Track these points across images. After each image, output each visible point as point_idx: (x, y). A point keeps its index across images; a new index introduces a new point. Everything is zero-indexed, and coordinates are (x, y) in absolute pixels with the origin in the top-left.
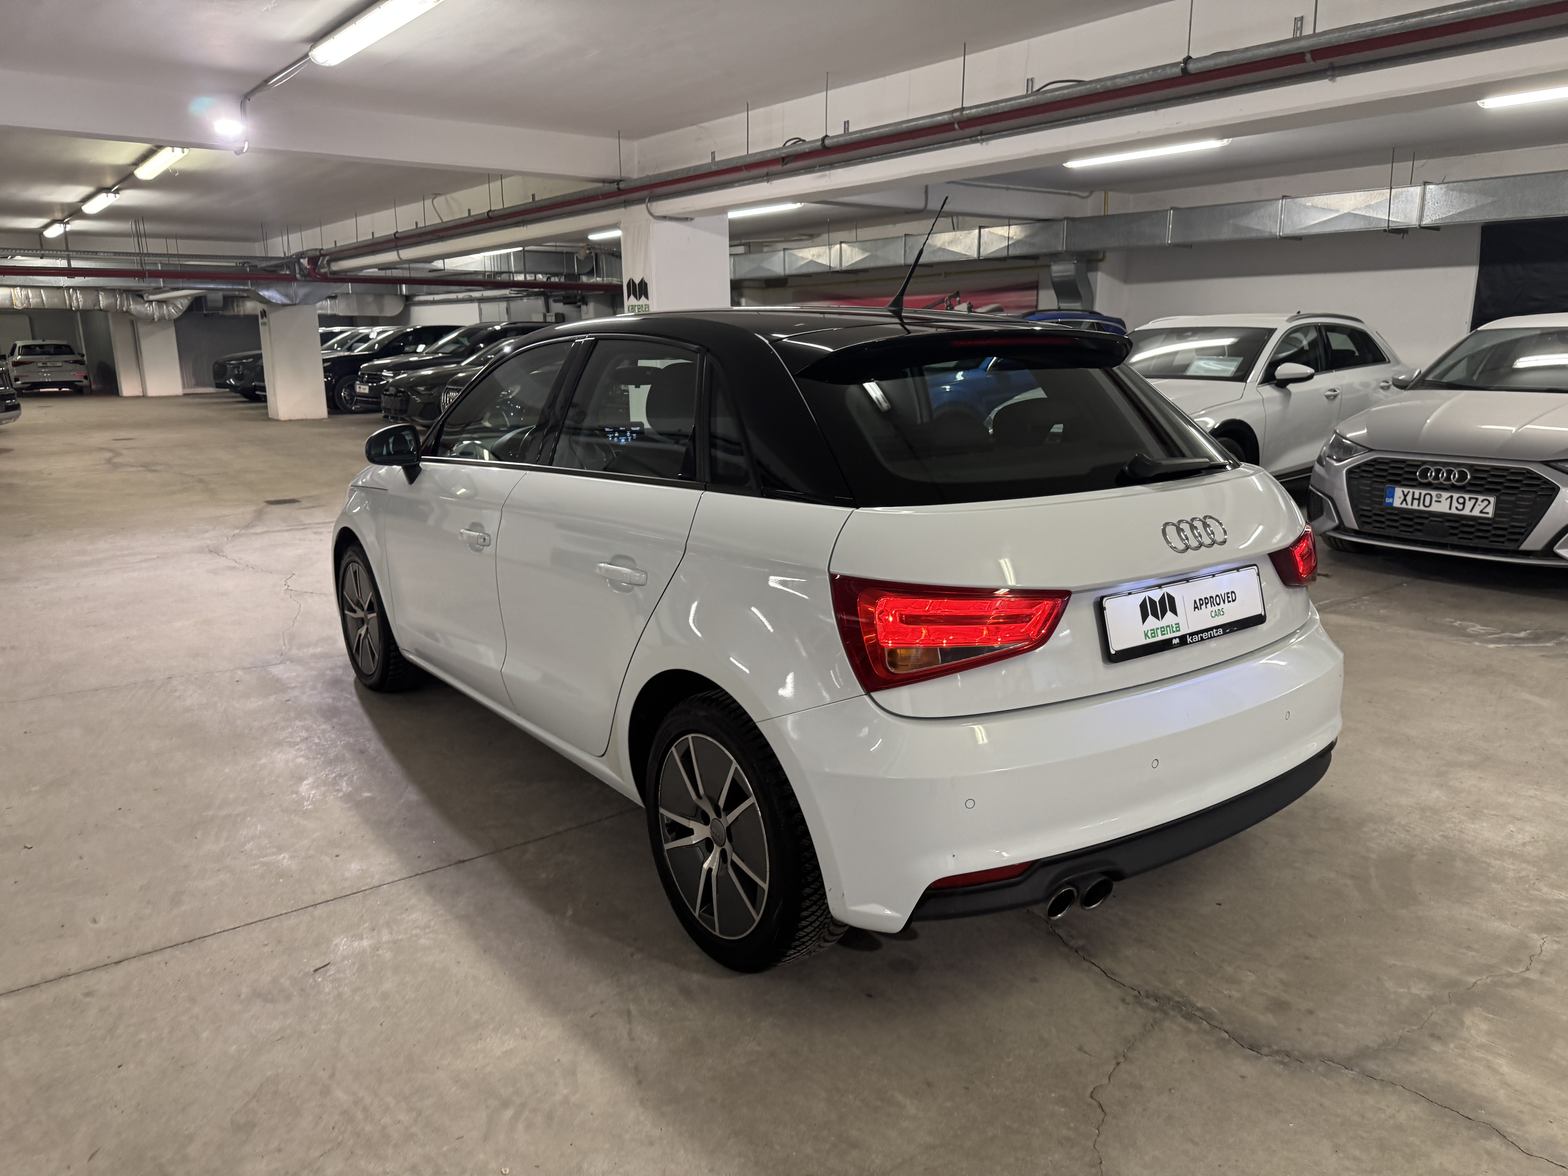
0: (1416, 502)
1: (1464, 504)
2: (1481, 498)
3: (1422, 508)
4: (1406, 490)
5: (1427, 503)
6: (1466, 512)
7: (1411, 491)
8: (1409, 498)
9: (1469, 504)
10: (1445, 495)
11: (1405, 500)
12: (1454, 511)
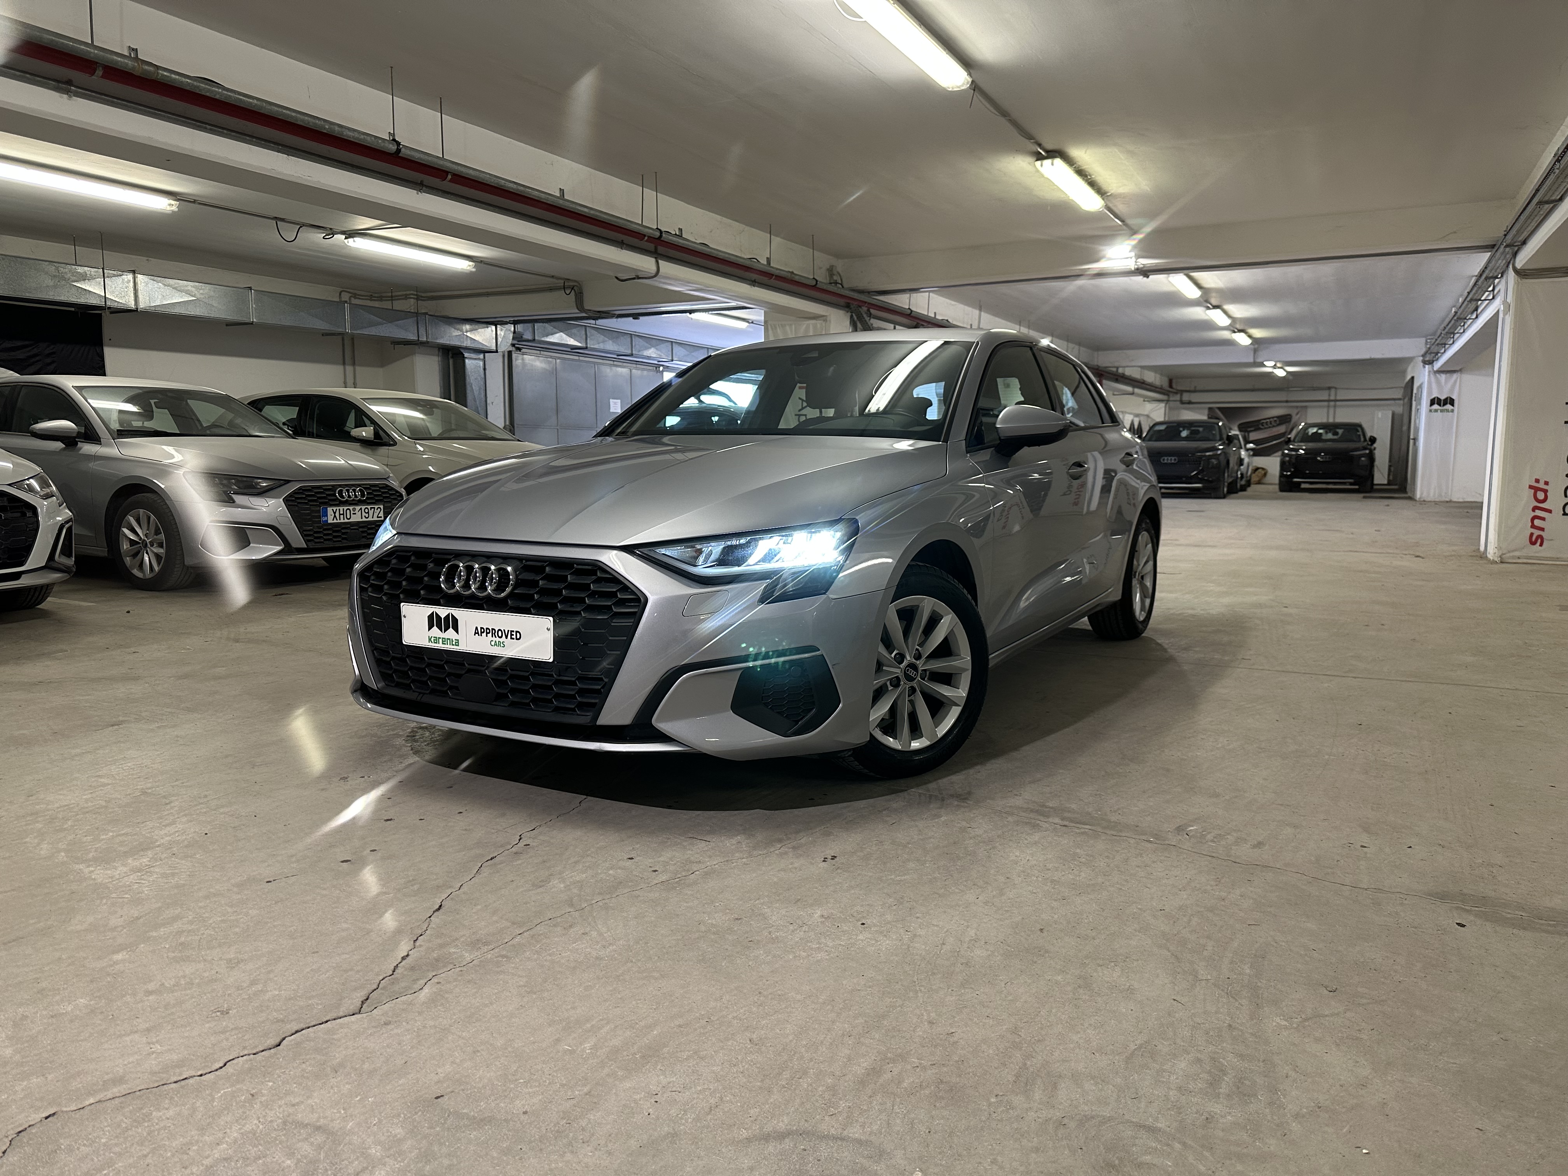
0: (342, 516)
1: (368, 513)
2: (376, 507)
3: (346, 520)
4: (335, 509)
5: (348, 517)
6: (370, 519)
7: (338, 508)
8: (337, 515)
9: (371, 512)
10: (358, 508)
11: (335, 516)
12: (364, 519)
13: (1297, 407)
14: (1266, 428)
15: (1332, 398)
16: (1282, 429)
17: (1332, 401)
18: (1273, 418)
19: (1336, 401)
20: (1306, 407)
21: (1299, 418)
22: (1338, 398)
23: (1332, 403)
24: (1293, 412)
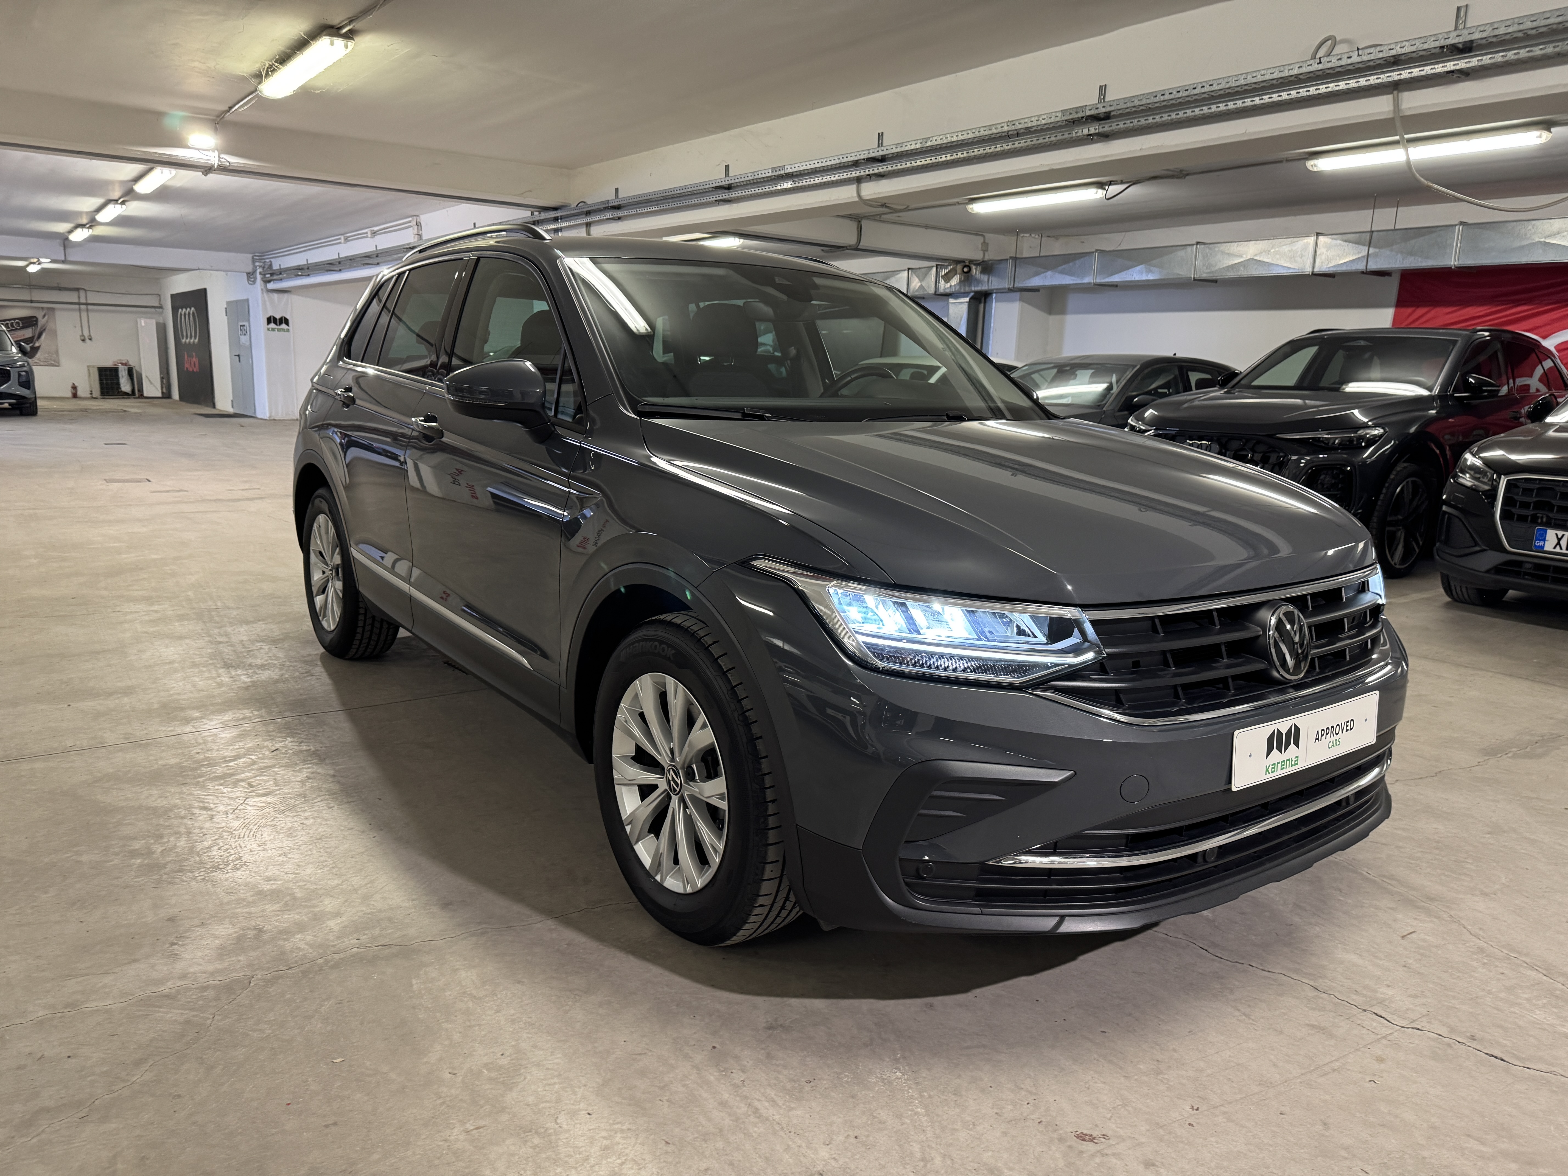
13: (42, 308)
15: (83, 300)
16: (27, 333)
17: (83, 304)
18: (14, 319)
19: (87, 304)
20: (53, 309)
21: (47, 321)
22: (89, 302)
23: (83, 307)
24: (39, 315)
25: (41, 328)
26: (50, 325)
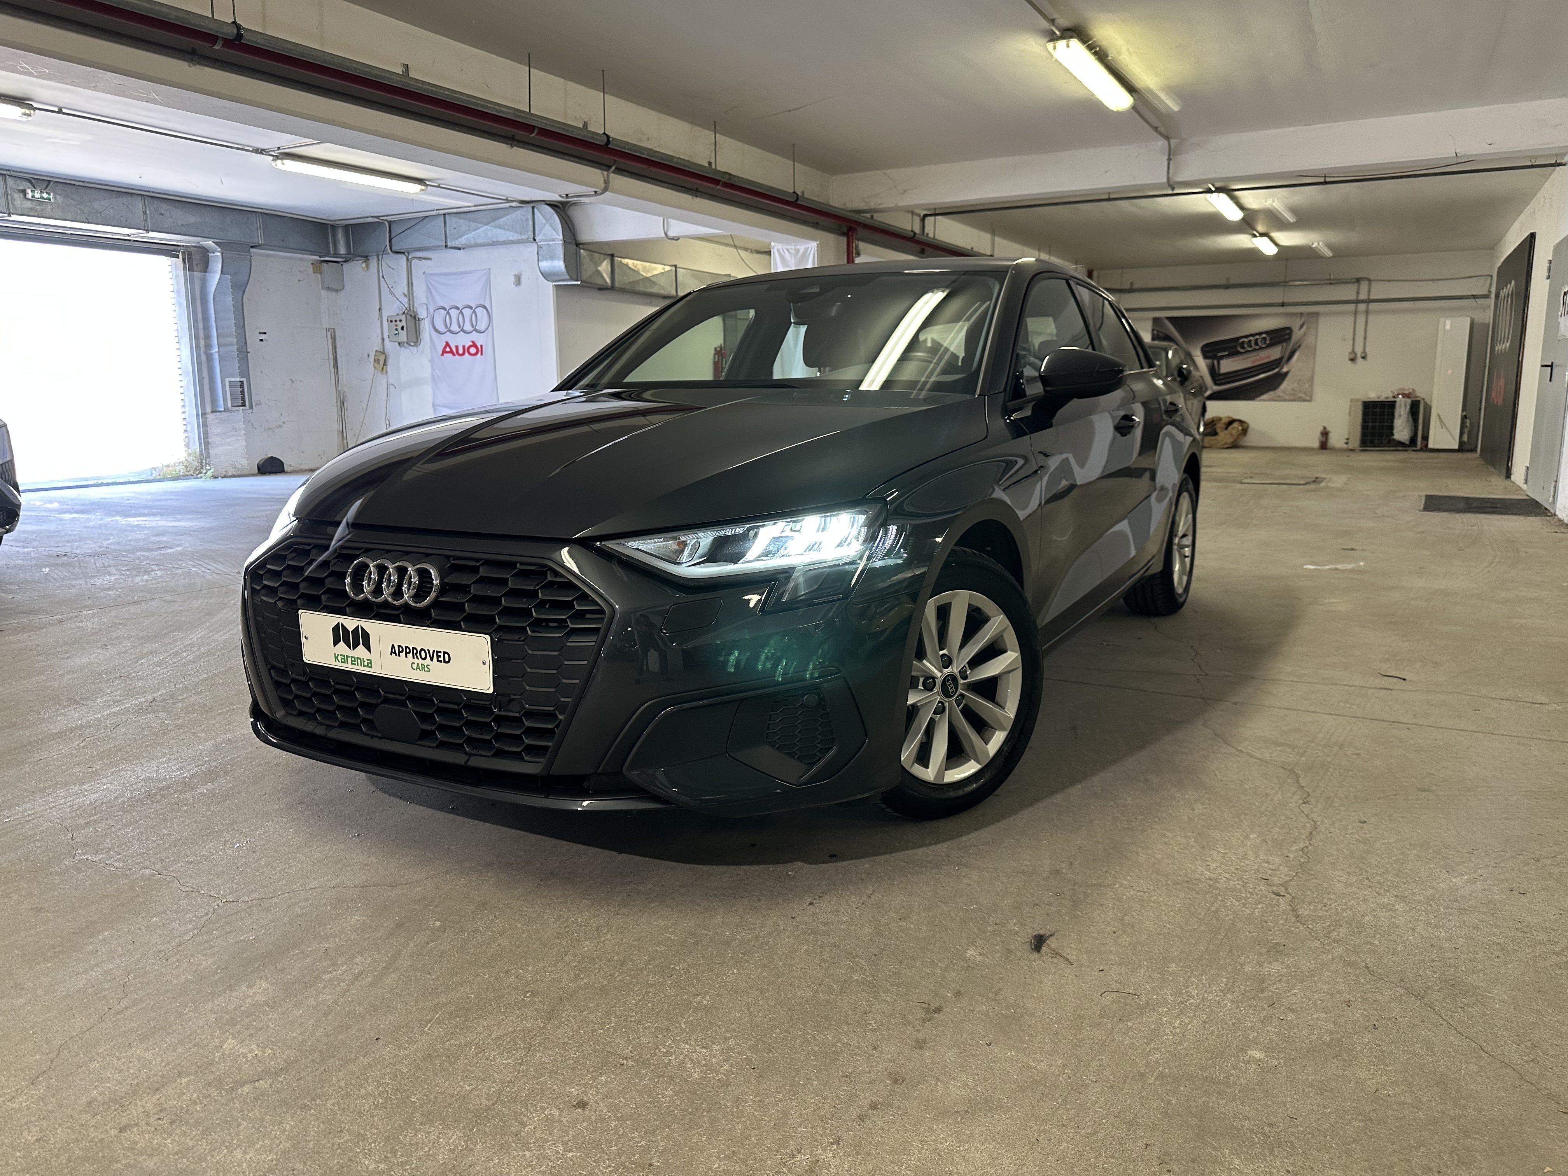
13: (1301, 314)
14: (1248, 351)
15: (1363, 296)
16: (1275, 353)
17: (1362, 301)
18: (1260, 334)
19: (1369, 301)
20: (1317, 314)
21: (1305, 334)
22: (1372, 297)
23: (1362, 307)
24: (1295, 324)
25: (1294, 346)
26: (1309, 340)
